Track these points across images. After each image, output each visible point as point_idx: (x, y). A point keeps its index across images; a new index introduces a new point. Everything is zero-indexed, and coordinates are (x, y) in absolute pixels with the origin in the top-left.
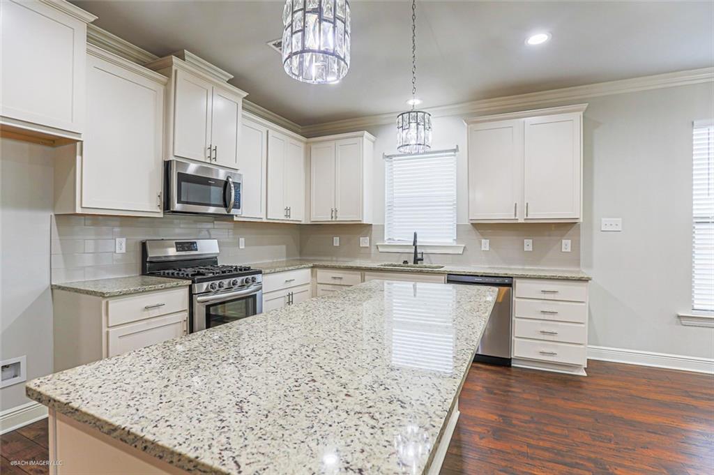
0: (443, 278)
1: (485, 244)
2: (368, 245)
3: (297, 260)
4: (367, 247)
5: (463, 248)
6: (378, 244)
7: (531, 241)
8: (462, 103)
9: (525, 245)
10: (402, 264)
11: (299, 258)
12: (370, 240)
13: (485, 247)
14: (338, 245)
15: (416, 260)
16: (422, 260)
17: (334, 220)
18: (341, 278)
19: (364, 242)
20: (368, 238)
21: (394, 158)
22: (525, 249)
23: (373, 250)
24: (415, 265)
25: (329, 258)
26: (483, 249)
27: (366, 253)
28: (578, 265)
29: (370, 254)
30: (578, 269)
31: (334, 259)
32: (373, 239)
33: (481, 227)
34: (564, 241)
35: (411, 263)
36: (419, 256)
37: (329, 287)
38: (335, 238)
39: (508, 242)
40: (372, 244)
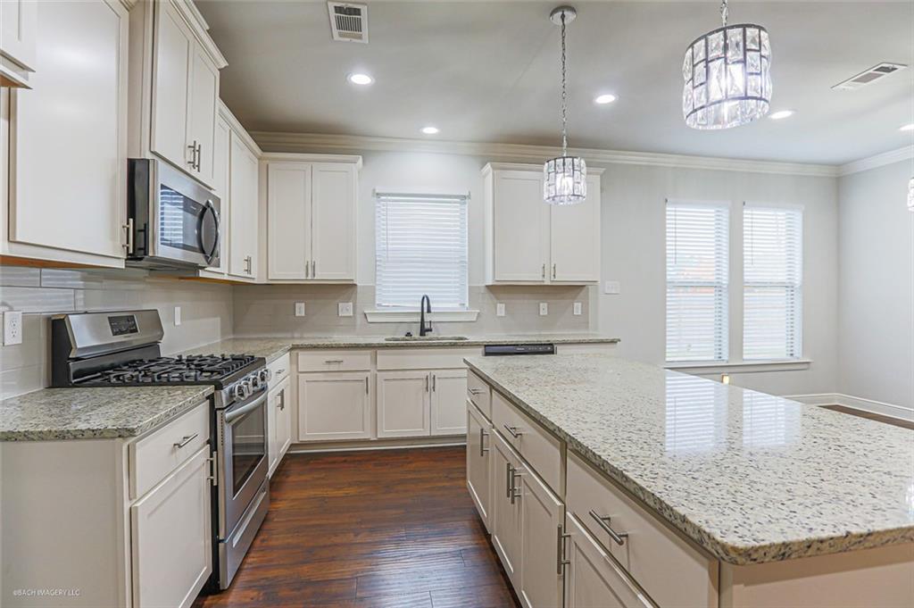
0: (481, 350)
1: (501, 309)
2: (351, 314)
3: (230, 339)
4: (350, 317)
5: (476, 315)
6: (366, 312)
7: (546, 304)
8: (472, 142)
9: (541, 310)
10: (403, 336)
11: (232, 337)
12: (354, 307)
13: (501, 312)
14: (303, 314)
15: (423, 331)
16: (431, 330)
17: (309, 278)
18: (340, 362)
19: (346, 309)
20: (351, 304)
21: (383, 198)
22: (541, 314)
23: (359, 319)
24: (422, 337)
25: (289, 335)
26: (498, 314)
27: (350, 323)
28: (587, 328)
29: (355, 326)
30: (586, 332)
31: (296, 335)
32: (358, 304)
33: (498, 290)
34: (575, 304)
35: (416, 334)
36: (427, 326)
37: (321, 377)
38: (297, 305)
39: (523, 304)
40: (358, 310)
